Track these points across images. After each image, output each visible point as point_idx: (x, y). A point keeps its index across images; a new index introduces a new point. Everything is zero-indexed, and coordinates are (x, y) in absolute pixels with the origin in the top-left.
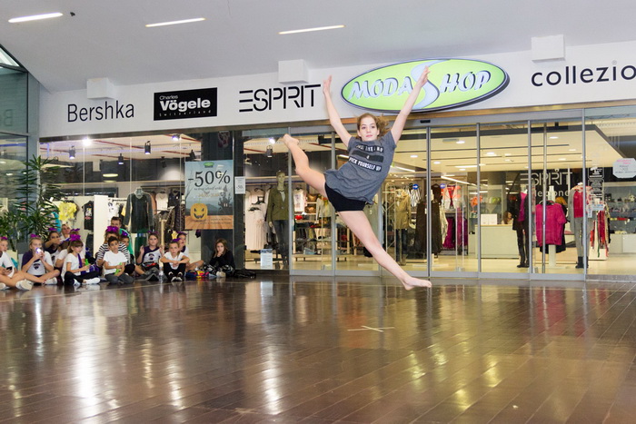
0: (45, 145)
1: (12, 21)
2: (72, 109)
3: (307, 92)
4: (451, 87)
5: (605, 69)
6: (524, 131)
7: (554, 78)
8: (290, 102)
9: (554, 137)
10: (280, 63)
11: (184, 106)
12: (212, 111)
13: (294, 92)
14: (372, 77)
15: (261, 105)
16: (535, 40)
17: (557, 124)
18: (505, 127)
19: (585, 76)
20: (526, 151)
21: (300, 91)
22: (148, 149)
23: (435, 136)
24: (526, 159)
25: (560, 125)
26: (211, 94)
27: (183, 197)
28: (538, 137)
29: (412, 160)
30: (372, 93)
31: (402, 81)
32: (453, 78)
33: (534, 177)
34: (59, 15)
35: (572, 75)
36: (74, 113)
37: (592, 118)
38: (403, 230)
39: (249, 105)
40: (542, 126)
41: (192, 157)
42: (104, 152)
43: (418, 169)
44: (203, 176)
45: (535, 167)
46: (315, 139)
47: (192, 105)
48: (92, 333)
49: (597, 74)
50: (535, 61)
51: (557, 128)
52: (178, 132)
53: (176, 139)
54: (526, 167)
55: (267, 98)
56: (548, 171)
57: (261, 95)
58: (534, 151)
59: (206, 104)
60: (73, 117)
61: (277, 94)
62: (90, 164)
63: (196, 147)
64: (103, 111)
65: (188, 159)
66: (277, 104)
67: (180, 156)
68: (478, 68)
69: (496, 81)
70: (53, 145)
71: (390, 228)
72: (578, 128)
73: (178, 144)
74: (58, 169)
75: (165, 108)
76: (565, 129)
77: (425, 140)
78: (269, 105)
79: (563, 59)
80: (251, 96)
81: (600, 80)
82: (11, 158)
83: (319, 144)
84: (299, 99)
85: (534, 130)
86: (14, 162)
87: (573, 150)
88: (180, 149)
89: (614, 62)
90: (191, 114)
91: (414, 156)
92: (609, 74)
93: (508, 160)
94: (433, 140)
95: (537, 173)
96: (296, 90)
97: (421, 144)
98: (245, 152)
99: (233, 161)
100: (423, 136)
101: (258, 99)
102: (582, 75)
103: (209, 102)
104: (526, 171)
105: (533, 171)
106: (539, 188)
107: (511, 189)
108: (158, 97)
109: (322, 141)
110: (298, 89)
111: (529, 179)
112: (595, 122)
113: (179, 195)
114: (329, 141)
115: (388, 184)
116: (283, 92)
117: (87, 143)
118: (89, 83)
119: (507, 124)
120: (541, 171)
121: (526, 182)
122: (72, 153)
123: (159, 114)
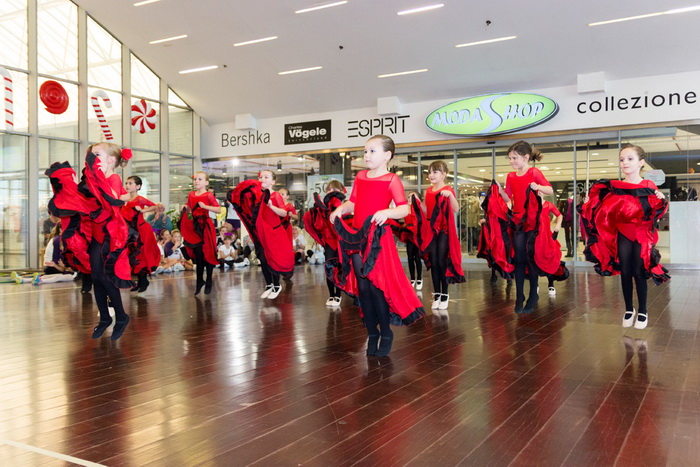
0: (205, 165)
1: (181, 72)
2: (225, 137)
3: (399, 121)
4: (511, 115)
5: (638, 99)
6: (571, 149)
7: (595, 107)
8: (386, 129)
9: (595, 154)
10: (379, 100)
11: (307, 134)
12: (327, 137)
13: (390, 122)
14: (450, 109)
15: (364, 132)
16: (580, 76)
17: (598, 144)
18: (556, 146)
19: (621, 104)
20: (572, 165)
21: (394, 121)
22: (279, 167)
23: (498, 154)
24: (572, 172)
25: (601, 144)
26: (327, 124)
27: (306, 203)
28: (582, 154)
29: (481, 173)
30: (450, 121)
31: (473, 111)
32: (514, 108)
33: (580, 186)
34: (216, 67)
35: (610, 104)
36: (226, 140)
37: (626, 138)
38: (473, 228)
39: (355, 132)
40: (586, 145)
41: (312, 173)
42: (248, 170)
43: (486, 180)
44: (321, 186)
45: (579, 178)
46: (406, 158)
47: (312, 133)
48: (240, 300)
49: (631, 103)
50: (581, 94)
51: (598, 147)
52: (302, 154)
53: (300, 159)
54: (573, 178)
55: (369, 126)
56: (590, 181)
57: (364, 124)
58: (579, 165)
59: (323, 132)
60: (225, 143)
61: (377, 123)
62: (237, 178)
63: (316, 165)
64: (247, 139)
65: (309, 174)
67: (304, 172)
68: (534, 101)
69: (549, 109)
70: (211, 164)
71: (464, 227)
72: (616, 146)
73: (302, 163)
74: (215, 182)
75: (292, 136)
76: (606, 147)
77: (491, 158)
78: (370, 132)
79: (603, 91)
80: (356, 125)
81: (634, 107)
82: (181, 174)
83: (409, 161)
84: (393, 127)
85: (579, 149)
86: (183, 177)
87: (612, 164)
88: (304, 166)
89: (647, 92)
90: (312, 139)
91: (482, 170)
92: (641, 102)
93: (558, 173)
94: (497, 158)
95: (581, 183)
97: (488, 160)
98: (353, 168)
99: (342, 175)
100: (489, 155)
101: (362, 128)
102: (619, 104)
103: (325, 131)
104: (572, 182)
105: (577, 182)
106: (583, 195)
107: (562, 196)
108: (287, 127)
109: (411, 159)
110: (391, 119)
111: (575, 188)
112: (631, 142)
113: (303, 202)
114: (416, 159)
115: (462, 193)
116: (381, 122)
117: (235, 163)
118: (238, 117)
119: (557, 143)
120: (584, 182)
121: (572, 190)
122: (224, 170)
123: (289, 140)
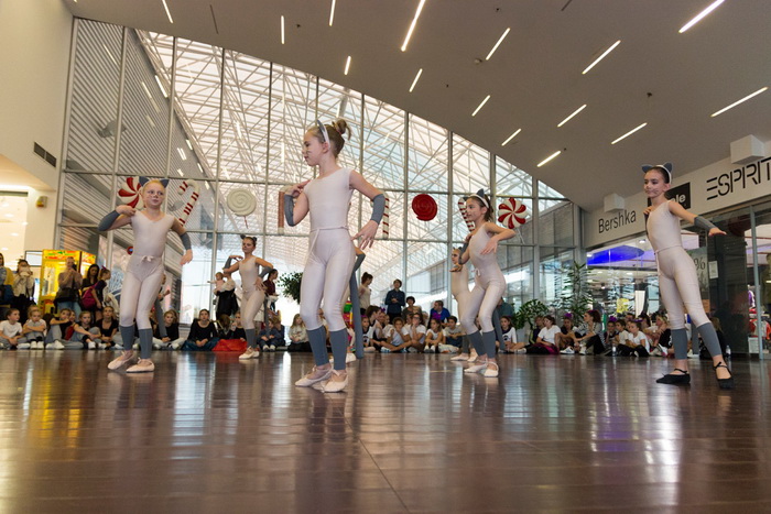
1: (539, 165)
3: (763, 166)
8: (749, 180)
10: (732, 144)
12: (686, 204)
13: (752, 170)
15: (724, 189)
21: (757, 168)
26: (685, 189)
34: (559, 152)
39: (715, 192)
55: (729, 181)
57: (724, 180)
59: (682, 199)
61: (736, 175)
66: (737, 185)
78: (730, 187)
80: (715, 183)
84: (756, 176)
96: (753, 168)
101: (721, 185)
103: (684, 196)
110: (754, 165)
116: (742, 173)
